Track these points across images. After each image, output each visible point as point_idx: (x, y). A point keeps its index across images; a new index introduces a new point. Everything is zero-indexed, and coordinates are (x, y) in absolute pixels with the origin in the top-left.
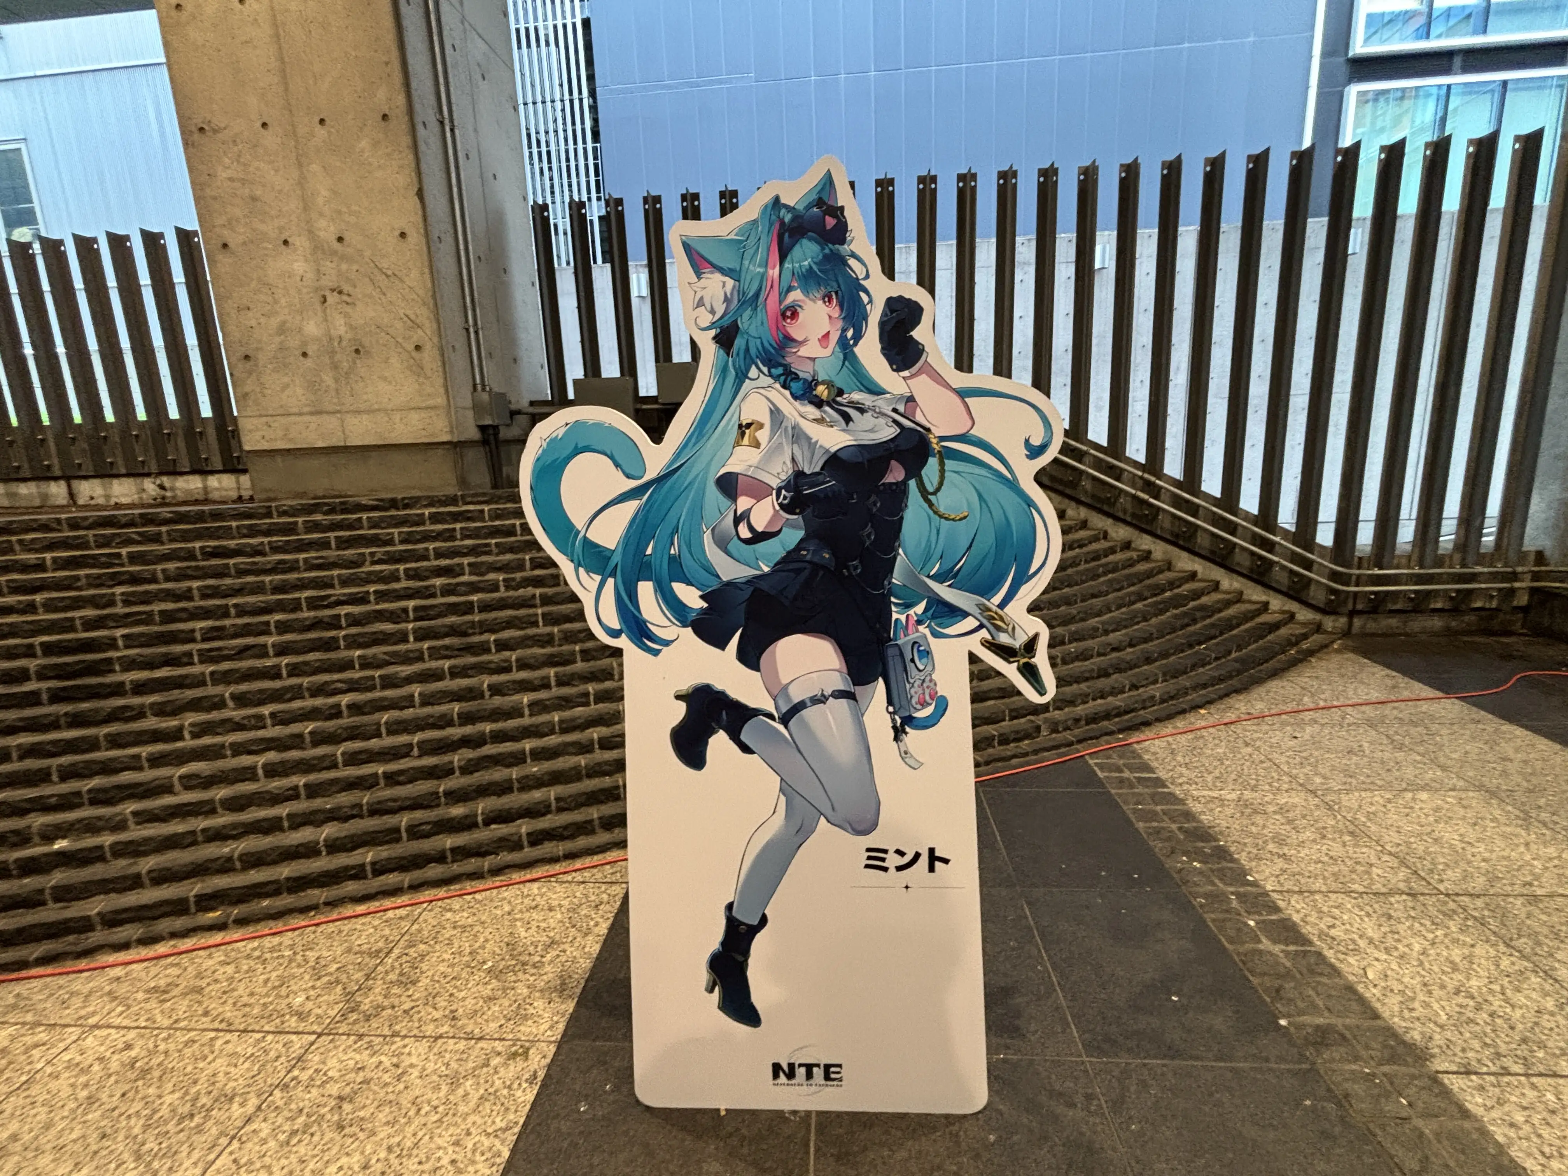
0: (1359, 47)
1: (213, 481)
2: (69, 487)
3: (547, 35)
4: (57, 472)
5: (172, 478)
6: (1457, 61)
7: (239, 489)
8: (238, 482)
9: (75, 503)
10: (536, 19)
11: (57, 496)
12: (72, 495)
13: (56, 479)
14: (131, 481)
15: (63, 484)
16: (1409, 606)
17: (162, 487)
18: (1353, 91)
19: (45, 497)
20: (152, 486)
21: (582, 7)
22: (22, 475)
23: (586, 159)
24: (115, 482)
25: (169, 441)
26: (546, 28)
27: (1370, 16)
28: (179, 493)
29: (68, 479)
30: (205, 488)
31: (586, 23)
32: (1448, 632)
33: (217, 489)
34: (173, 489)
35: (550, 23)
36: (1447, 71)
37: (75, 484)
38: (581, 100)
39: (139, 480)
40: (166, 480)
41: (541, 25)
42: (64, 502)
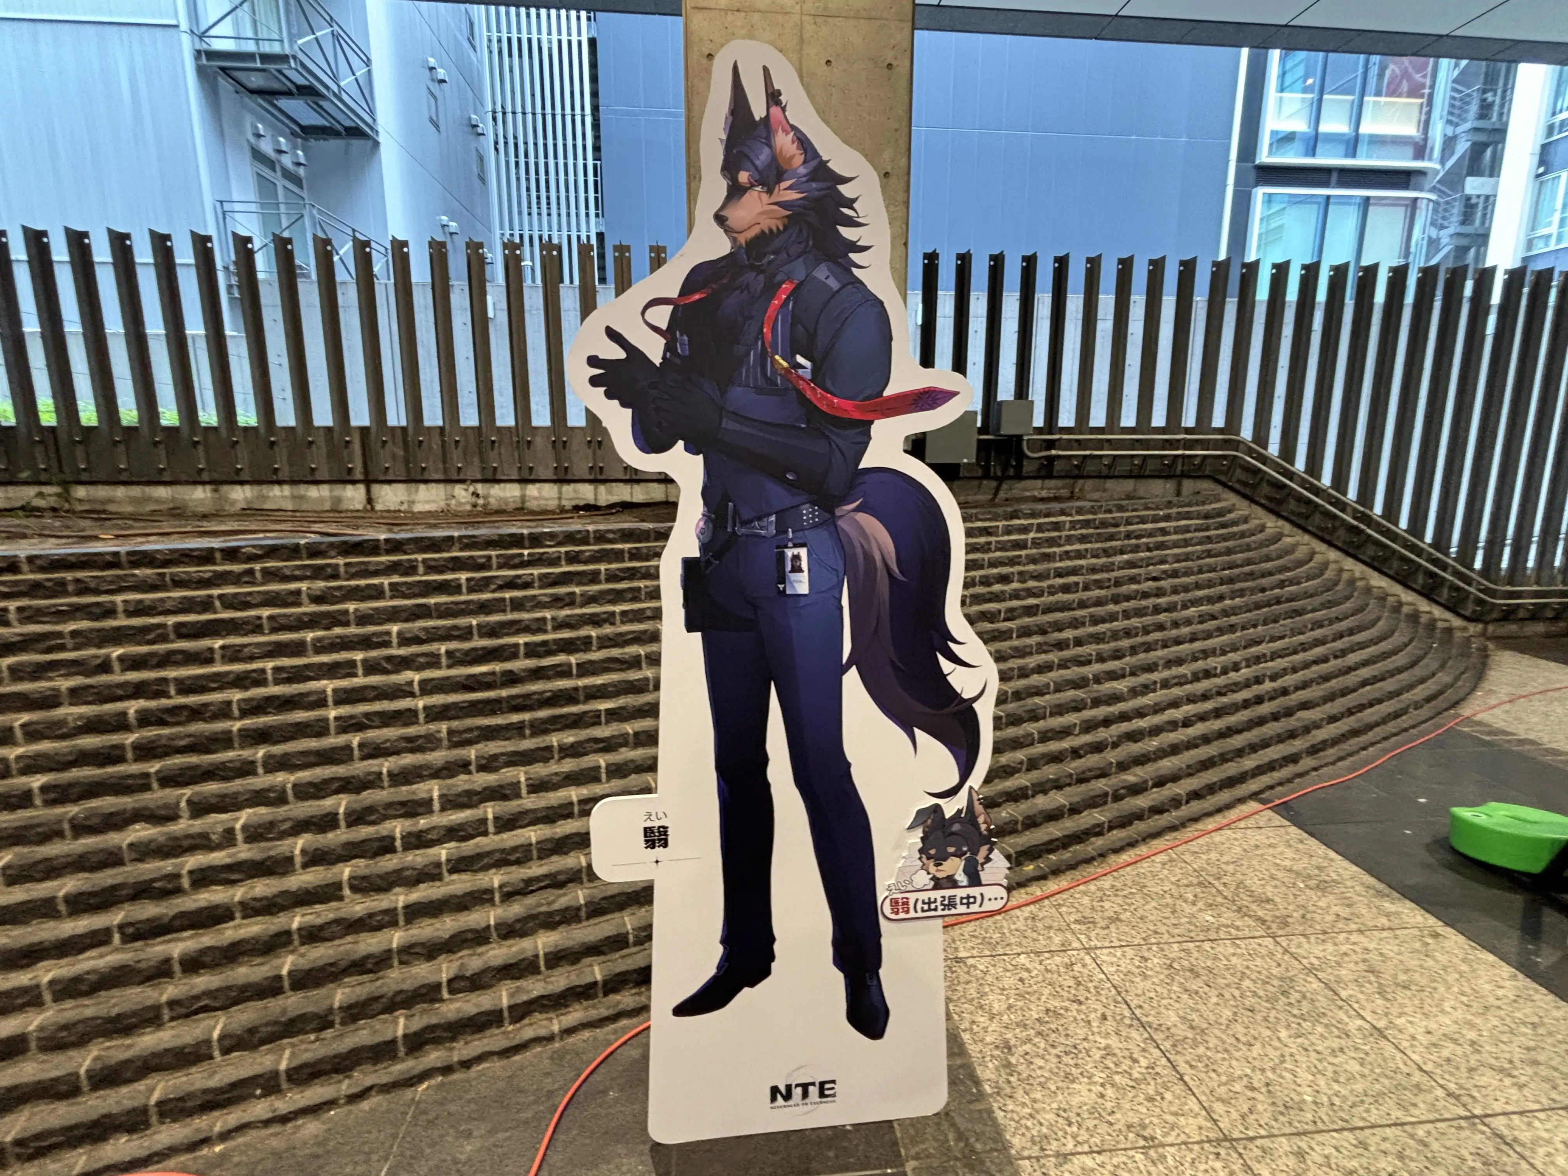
0: (1264, 157)
1: (532, 490)
2: (368, 491)
3: (550, 50)
4: (358, 475)
5: (488, 485)
6: (1334, 177)
7: (560, 498)
8: (560, 493)
9: (373, 509)
10: (539, 32)
11: (353, 499)
12: (370, 500)
13: (354, 482)
14: (441, 486)
15: (361, 489)
16: (1527, 615)
17: (476, 494)
18: (1260, 193)
19: (338, 500)
20: (463, 493)
21: (589, 27)
22: (319, 477)
23: (585, 175)
24: (422, 487)
25: (492, 448)
26: (550, 42)
27: (1274, 133)
28: (492, 500)
29: (368, 482)
30: (523, 498)
31: (592, 42)
32: (1548, 635)
33: (536, 498)
34: (485, 497)
35: (555, 37)
36: (1326, 184)
37: (376, 488)
38: (583, 116)
39: (449, 487)
40: (480, 488)
41: (544, 37)
42: (360, 507)
